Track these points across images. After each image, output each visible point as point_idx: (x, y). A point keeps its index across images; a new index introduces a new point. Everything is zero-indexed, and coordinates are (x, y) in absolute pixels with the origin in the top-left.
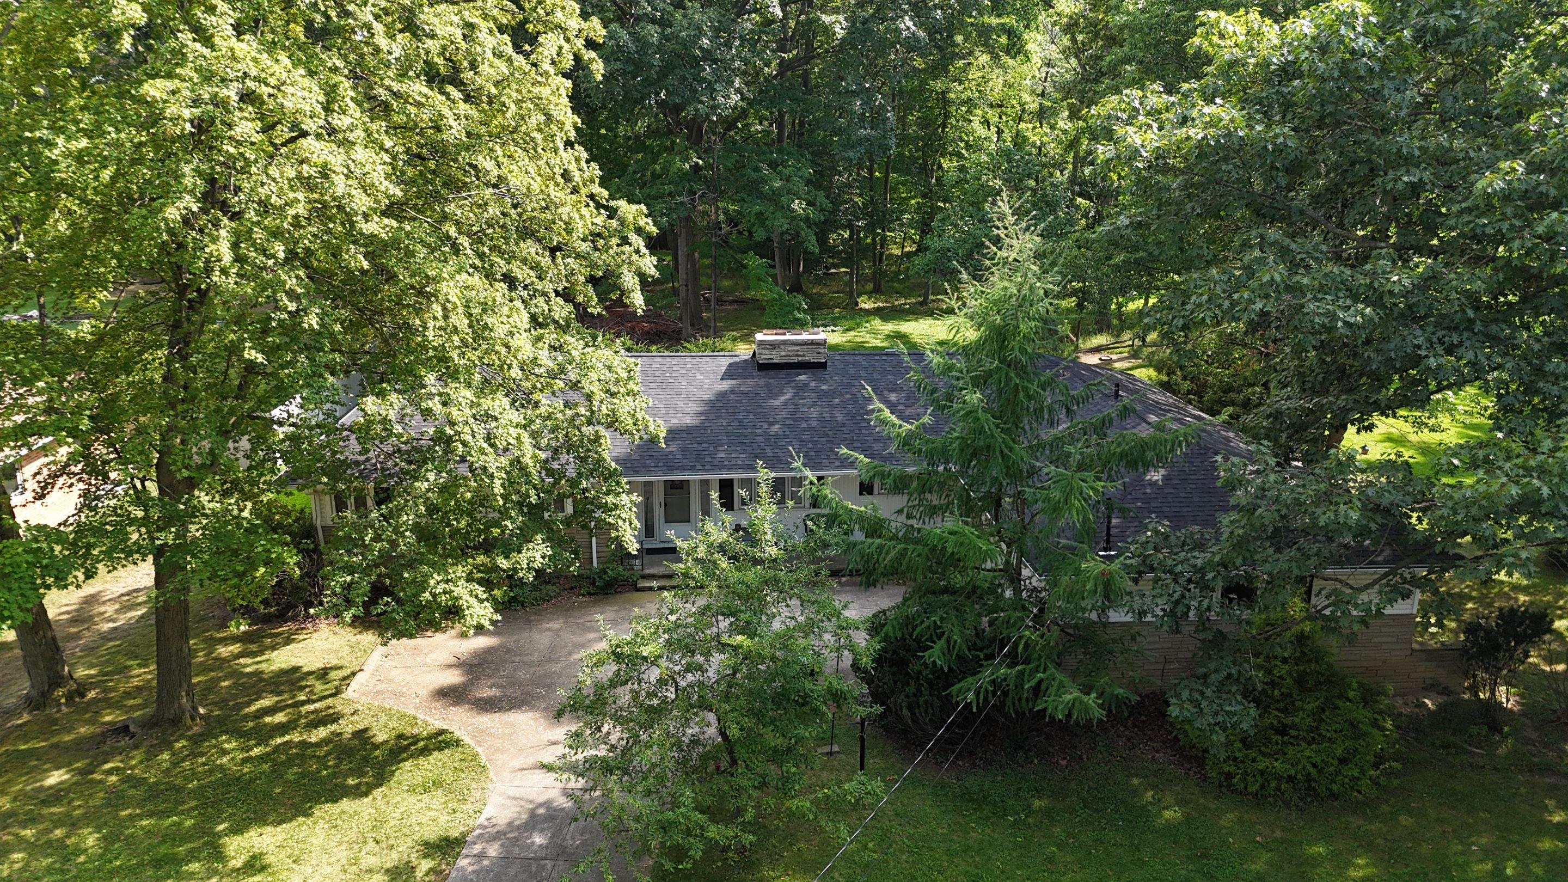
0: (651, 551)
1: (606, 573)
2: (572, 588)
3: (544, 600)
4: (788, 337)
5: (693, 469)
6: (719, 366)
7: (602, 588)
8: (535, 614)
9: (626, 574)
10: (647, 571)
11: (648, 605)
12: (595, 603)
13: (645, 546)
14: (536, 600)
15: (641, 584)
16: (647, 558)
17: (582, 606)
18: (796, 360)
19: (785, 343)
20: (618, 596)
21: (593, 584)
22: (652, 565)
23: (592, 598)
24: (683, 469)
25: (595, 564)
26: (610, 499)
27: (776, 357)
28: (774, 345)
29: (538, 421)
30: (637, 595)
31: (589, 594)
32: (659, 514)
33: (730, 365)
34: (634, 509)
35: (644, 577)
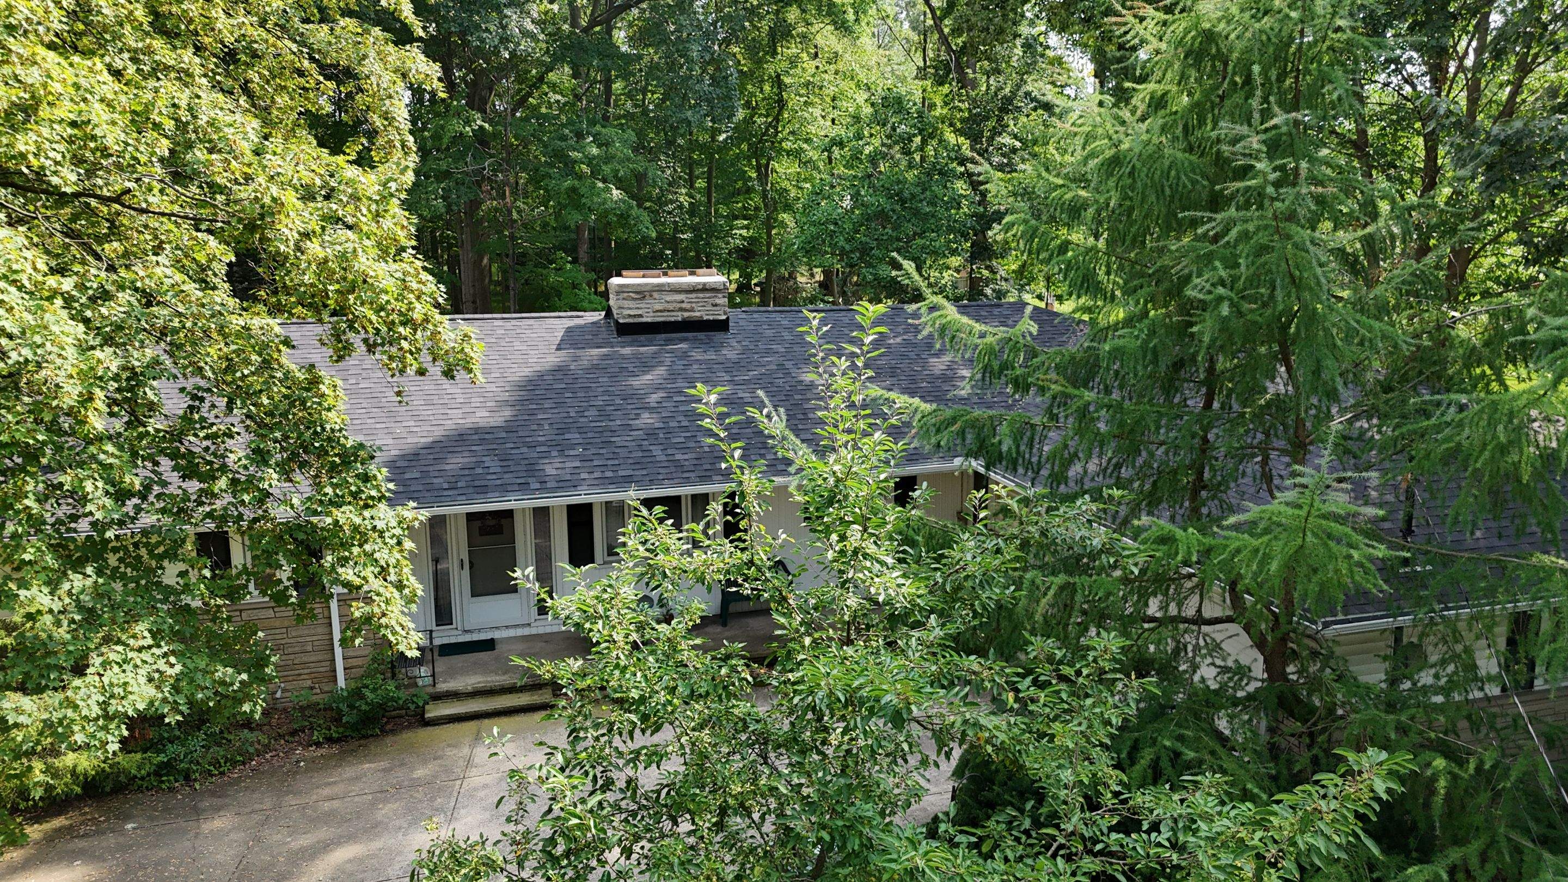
0: (449, 650)
1: (362, 697)
2: (294, 733)
3: (234, 763)
4: (663, 280)
5: (524, 487)
6: (551, 330)
7: (354, 727)
8: (213, 794)
9: (403, 694)
10: (443, 687)
11: (449, 752)
12: (342, 757)
13: (437, 642)
14: (216, 764)
15: (434, 711)
16: (442, 664)
17: (315, 766)
18: (678, 316)
19: (660, 289)
20: (389, 740)
21: (337, 720)
22: (452, 673)
23: (335, 749)
24: (504, 489)
25: (341, 683)
26: (347, 515)
27: (648, 313)
28: (642, 294)
29: (125, 297)
30: (424, 734)
31: (330, 740)
32: (460, 581)
33: (569, 330)
34: (408, 544)
35: (438, 697)
